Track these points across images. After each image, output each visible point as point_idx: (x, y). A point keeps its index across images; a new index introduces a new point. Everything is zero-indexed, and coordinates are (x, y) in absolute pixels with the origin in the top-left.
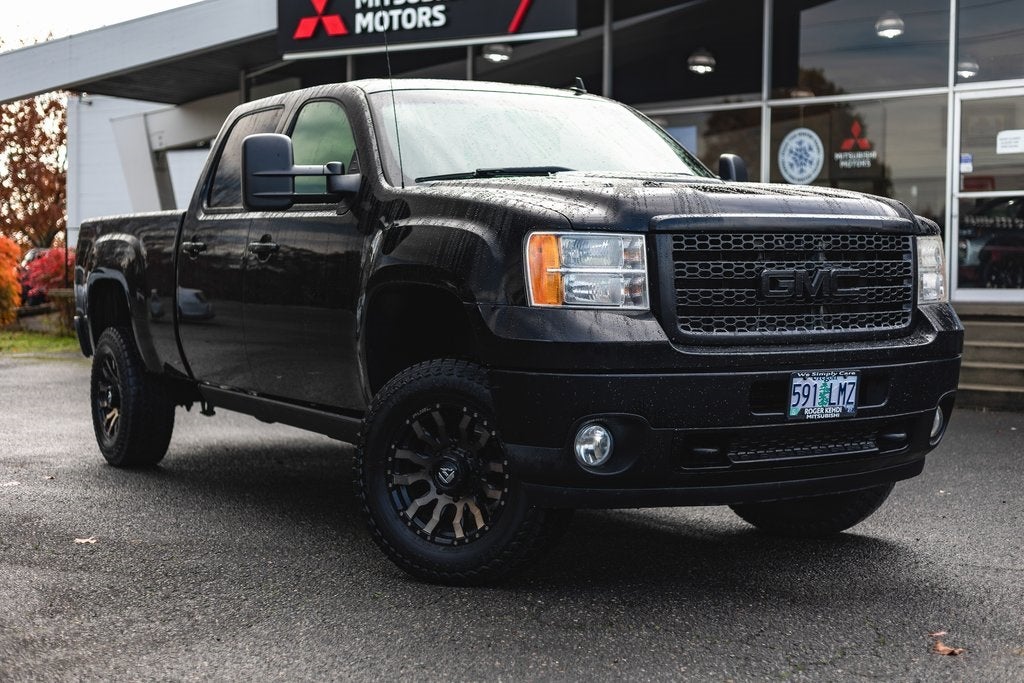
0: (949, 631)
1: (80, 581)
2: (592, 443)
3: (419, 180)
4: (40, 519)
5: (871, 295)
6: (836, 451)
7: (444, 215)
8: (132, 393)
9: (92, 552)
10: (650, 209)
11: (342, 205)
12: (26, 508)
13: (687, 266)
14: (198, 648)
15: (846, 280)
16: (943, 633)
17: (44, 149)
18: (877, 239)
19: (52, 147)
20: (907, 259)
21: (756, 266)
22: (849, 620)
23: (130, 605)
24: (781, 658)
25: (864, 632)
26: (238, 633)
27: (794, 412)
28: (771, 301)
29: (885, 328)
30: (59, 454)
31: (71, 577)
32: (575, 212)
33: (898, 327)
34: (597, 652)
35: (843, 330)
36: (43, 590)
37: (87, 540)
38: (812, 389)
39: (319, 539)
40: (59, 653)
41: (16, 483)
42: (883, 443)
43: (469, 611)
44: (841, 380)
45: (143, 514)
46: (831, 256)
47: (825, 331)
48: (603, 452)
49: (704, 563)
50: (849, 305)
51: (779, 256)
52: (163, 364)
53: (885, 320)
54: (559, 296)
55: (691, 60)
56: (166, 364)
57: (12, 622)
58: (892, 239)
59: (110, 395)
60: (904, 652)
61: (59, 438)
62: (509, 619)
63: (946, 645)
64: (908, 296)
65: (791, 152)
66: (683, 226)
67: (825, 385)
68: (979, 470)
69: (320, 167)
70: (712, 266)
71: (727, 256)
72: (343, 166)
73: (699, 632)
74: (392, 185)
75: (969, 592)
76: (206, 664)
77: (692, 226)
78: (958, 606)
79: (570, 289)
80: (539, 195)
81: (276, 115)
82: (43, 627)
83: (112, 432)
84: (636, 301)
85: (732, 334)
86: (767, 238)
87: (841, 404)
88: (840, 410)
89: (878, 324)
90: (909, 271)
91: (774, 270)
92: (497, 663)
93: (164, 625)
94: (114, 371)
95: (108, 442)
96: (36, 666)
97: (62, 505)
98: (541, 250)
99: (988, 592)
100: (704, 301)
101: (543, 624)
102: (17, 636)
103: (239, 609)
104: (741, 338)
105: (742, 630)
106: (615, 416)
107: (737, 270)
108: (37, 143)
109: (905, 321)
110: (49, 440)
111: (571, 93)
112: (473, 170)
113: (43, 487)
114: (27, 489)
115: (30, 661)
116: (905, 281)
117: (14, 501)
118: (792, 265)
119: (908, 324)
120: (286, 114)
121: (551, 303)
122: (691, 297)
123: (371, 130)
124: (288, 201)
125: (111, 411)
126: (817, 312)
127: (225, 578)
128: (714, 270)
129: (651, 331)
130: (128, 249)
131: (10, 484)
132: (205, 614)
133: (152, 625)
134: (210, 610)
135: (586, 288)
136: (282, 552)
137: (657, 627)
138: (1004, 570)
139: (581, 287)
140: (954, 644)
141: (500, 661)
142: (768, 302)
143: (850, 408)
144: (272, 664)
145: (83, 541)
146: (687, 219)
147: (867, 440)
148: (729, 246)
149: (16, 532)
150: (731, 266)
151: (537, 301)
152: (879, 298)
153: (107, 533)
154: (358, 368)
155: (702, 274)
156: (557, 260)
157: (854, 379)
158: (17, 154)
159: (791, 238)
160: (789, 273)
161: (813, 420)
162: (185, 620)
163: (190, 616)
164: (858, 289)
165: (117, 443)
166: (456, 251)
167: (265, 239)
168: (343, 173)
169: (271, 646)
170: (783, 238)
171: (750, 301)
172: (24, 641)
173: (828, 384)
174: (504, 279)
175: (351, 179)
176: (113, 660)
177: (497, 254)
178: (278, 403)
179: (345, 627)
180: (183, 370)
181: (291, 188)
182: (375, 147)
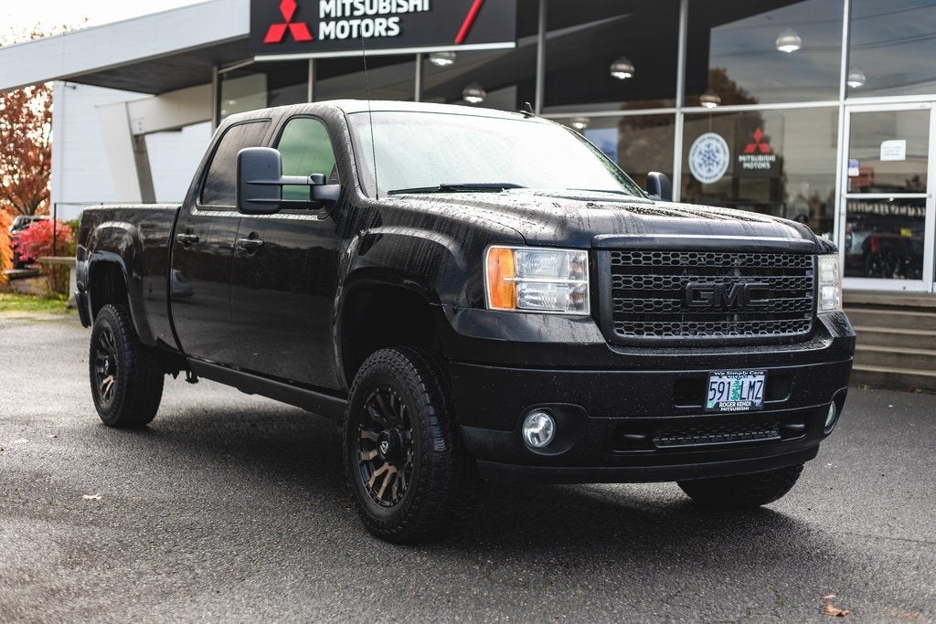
0: (837, 594)
1: (93, 535)
2: (538, 427)
3: (391, 193)
4: (50, 476)
5: (778, 305)
6: (746, 438)
7: (414, 226)
8: (127, 365)
9: (100, 508)
10: (593, 229)
11: (322, 211)
12: (37, 465)
13: (623, 279)
14: (201, 598)
15: (758, 293)
16: (831, 596)
17: (31, 126)
18: (785, 258)
19: (38, 124)
20: (809, 275)
21: (682, 280)
22: (753, 583)
23: (138, 559)
24: (696, 617)
25: (766, 594)
26: (233, 586)
27: (710, 405)
28: (694, 309)
29: (789, 334)
30: (58, 413)
31: (85, 531)
32: (528, 230)
33: (800, 333)
34: (541, 608)
35: (754, 336)
36: (61, 543)
37: (94, 497)
38: (726, 386)
39: (295, 500)
40: (83, 602)
41: (25, 441)
42: (785, 432)
43: (429, 569)
44: (751, 378)
45: (140, 473)
46: (744, 272)
47: (738, 336)
48: (547, 436)
49: (627, 528)
50: (759, 314)
51: (701, 271)
52: (156, 338)
53: (789, 327)
54: (513, 300)
55: (613, 67)
56: (159, 339)
57: (39, 572)
58: (797, 258)
59: (107, 364)
60: (799, 612)
61: (57, 397)
62: (463, 576)
63: (835, 607)
64: (809, 307)
65: (700, 153)
66: (620, 244)
67: (737, 382)
68: (861, 444)
69: (304, 178)
70: (644, 279)
71: (656, 270)
72: (325, 177)
73: (626, 592)
74: (368, 197)
75: (853, 559)
76: (209, 613)
77: (628, 244)
78: (845, 572)
79: (522, 295)
80: (497, 213)
81: (264, 127)
82: (65, 578)
83: (108, 396)
84: (578, 307)
85: (659, 337)
86: (691, 256)
87: (750, 399)
88: (750, 404)
89: (784, 331)
90: (810, 285)
91: (697, 283)
92: (457, 618)
93: (170, 578)
94: (112, 344)
95: (105, 405)
96: (65, 613)
97: (68, 463)
98: (498, 262)
99: (870, 559)
100: (636, 309)
101: (493, 582)
102: (45, 585)
103: (232, 564)
104: (667, 341)
105: (662, 591)
106: (559, 406)
107: (666, 283)
108: (24, 120)
109: (806, 328)
110: (48, 399)
111: (520, 116)
112: (437, 184)
113: (49, 445)
114: (35, 447)
115: (59, 609)
116: (807, 294)
117: (26, 458)
118: (712, 280)
119: (808, 330)
120: (272, 127)
121: (506, 307)
122: (625, 305)
123: (349, 147)
124: (277, 206)
125: (107, 377)
126: (732, 319)
127: (218, 535)
128: (646, 282)
129: (590, 334)
130: (126, 237)
131: (20, 441)
132: (203, 568)
133: (159, 577)
134: (207, 564)
135: (537, 294)
136: (264, 510)
137: (590, 587)
138: (883, 539)
139: (532, 294)
140: (841, 606)
141: (459, 615)
142: (691, 311)
143: (758, 402)
144: (266, 615)
145: (91, 497)
146: (624, 238)
147: (771, 429)
148: (659, 262)
149: (31, 488)
150: (660, 279)
151: (495, 305)
152: (784, 308)
153: (111, 490)
154: (333, 350)
155: (636, 285)
156: (512, 270)
157: (762, 378)
158: (7, 130)
159: (712, 256)
160: (709, 286)
161: (727, 412)
162: (187, 573)
163: (191, 569)
164: (767, 300)
165: (113, 405)
166: (425, 258)
167: (252, 236)
168: (325, 184)
169: (263, 599)
170: (705, 256)
171: (675, 310)
172: (52, 590)
173: (740, 381)
174: (466, 285)
175: (331, 190)
176: (130, 608)
177: (461, 263)
178: (260, 378)
179: (325, 582)
180: (174, 345)
181: (279, 195)
182: (352, 162)
